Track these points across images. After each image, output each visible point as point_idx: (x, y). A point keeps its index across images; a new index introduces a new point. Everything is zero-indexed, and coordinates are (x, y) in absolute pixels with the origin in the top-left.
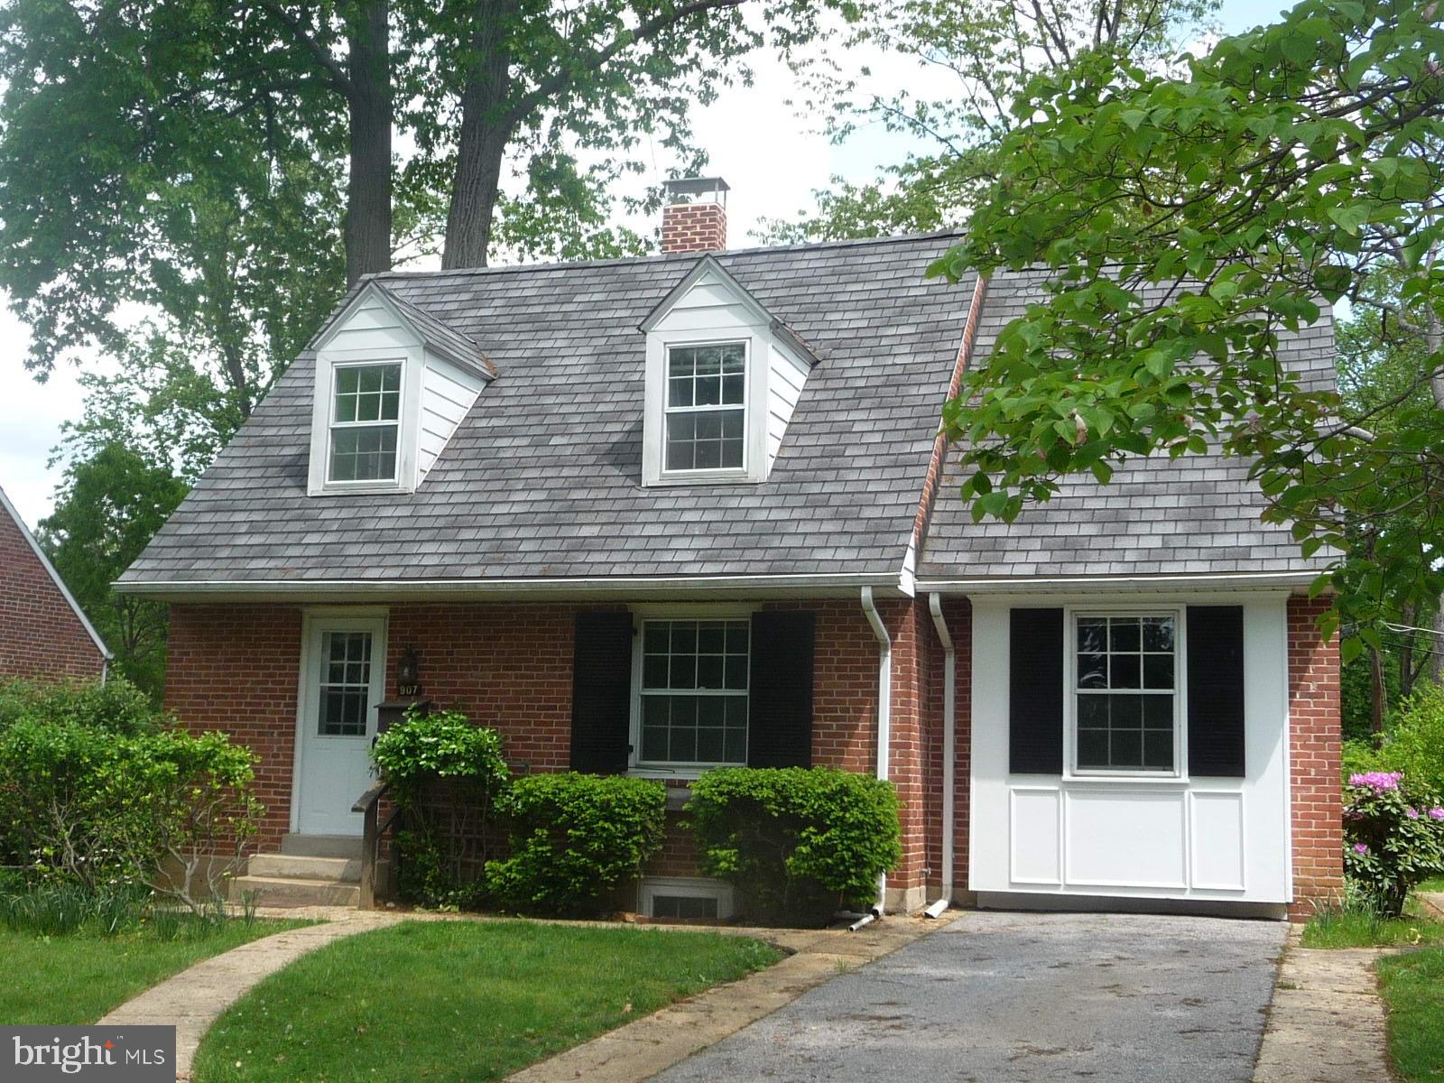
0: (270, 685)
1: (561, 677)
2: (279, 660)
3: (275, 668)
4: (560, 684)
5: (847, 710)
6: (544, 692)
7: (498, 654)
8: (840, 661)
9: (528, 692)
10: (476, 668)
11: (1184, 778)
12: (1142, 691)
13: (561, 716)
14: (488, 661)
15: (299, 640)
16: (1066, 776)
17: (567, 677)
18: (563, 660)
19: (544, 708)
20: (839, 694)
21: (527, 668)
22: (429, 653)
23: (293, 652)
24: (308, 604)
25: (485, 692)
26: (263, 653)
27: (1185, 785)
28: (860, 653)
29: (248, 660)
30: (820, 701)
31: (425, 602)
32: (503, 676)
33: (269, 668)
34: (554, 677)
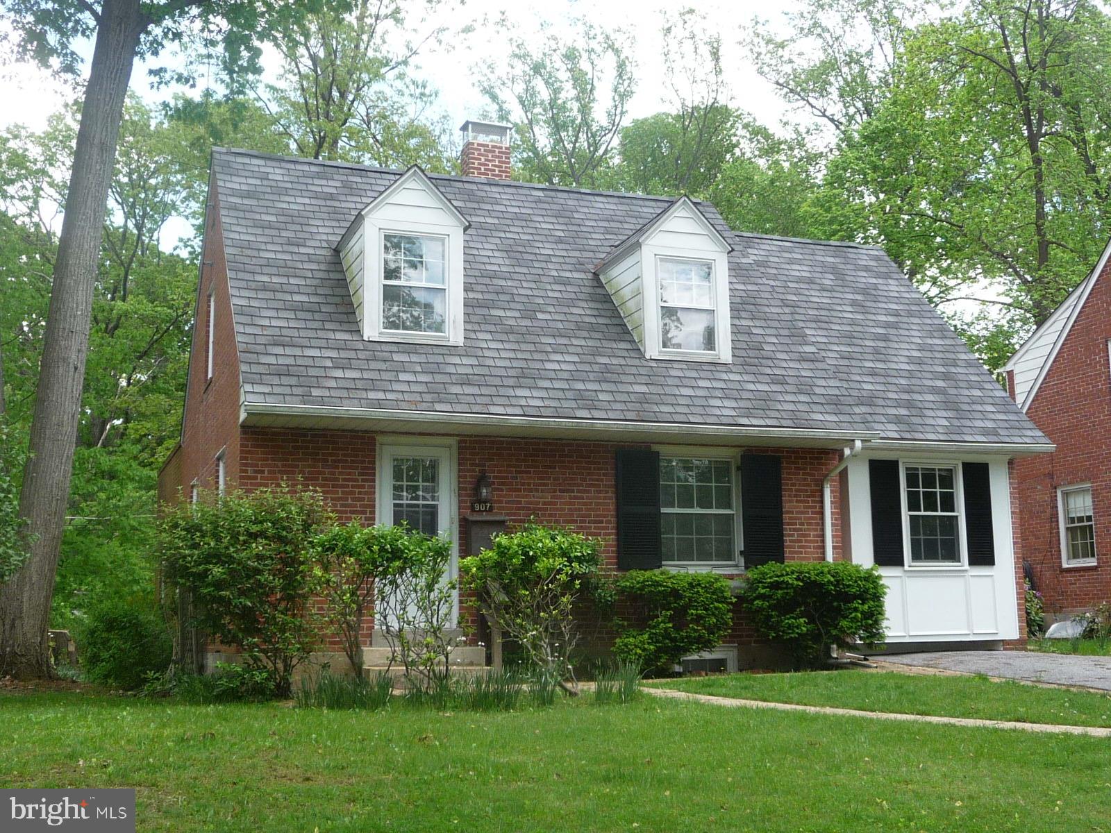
0: (350, 502)
1: (605, 498)
2: (357, 480)
3: (353, 486)
4: (605, 503)
5: (802, 524)
6: (592, 510)
7: (554, 479)
8: (796, 491)
9: (580, 510)
10: (537, 490)
11: (967, 566)
12: (939, 513)
13: (607, 528)
14: (546, 485)
15: (374, 463)
16: (906, 567)
17: (610, 498)
18: (605, 486)
19: (595, 522)
20: (797, 513)
21: (579, 491)
22: (495, 477)
23: (369, 473)
24: (383, 433)
25: (546, 509)
26: (341, 473)
27: (966, 571)
28: (809, 485)
29: (326, 479)
30: (786, 518)
31: (490, 436)
32: (560, 497)
33: (347, 486)
34: (600, 498)
